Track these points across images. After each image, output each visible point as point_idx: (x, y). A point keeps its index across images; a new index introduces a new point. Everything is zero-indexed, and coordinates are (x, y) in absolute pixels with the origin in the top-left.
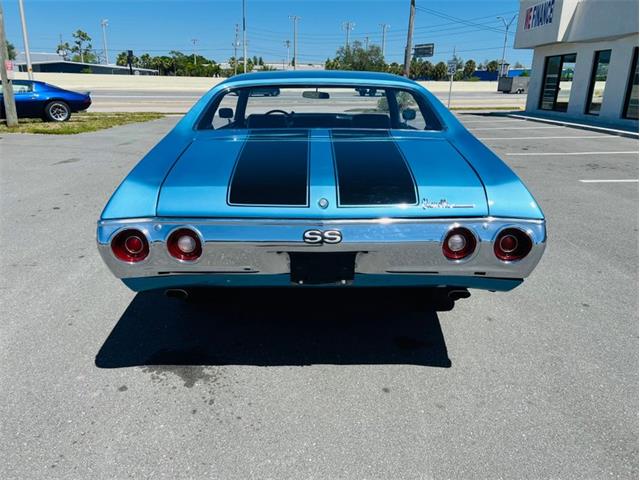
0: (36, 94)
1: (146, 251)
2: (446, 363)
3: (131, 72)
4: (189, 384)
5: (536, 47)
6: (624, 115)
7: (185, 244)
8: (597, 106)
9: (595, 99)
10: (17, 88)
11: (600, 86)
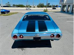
0: (3, 11)
1: (17, 37)
2: (51, 47)
3: (14, 7)
4: (22, 51)
5: (62, 4)
6: (72, 12)
7: (21, 36)
8: (69, 11)
9: (69, 10)
10: (1, 10)
11: (69, 8)
